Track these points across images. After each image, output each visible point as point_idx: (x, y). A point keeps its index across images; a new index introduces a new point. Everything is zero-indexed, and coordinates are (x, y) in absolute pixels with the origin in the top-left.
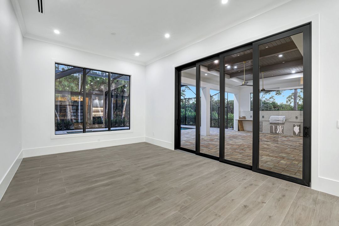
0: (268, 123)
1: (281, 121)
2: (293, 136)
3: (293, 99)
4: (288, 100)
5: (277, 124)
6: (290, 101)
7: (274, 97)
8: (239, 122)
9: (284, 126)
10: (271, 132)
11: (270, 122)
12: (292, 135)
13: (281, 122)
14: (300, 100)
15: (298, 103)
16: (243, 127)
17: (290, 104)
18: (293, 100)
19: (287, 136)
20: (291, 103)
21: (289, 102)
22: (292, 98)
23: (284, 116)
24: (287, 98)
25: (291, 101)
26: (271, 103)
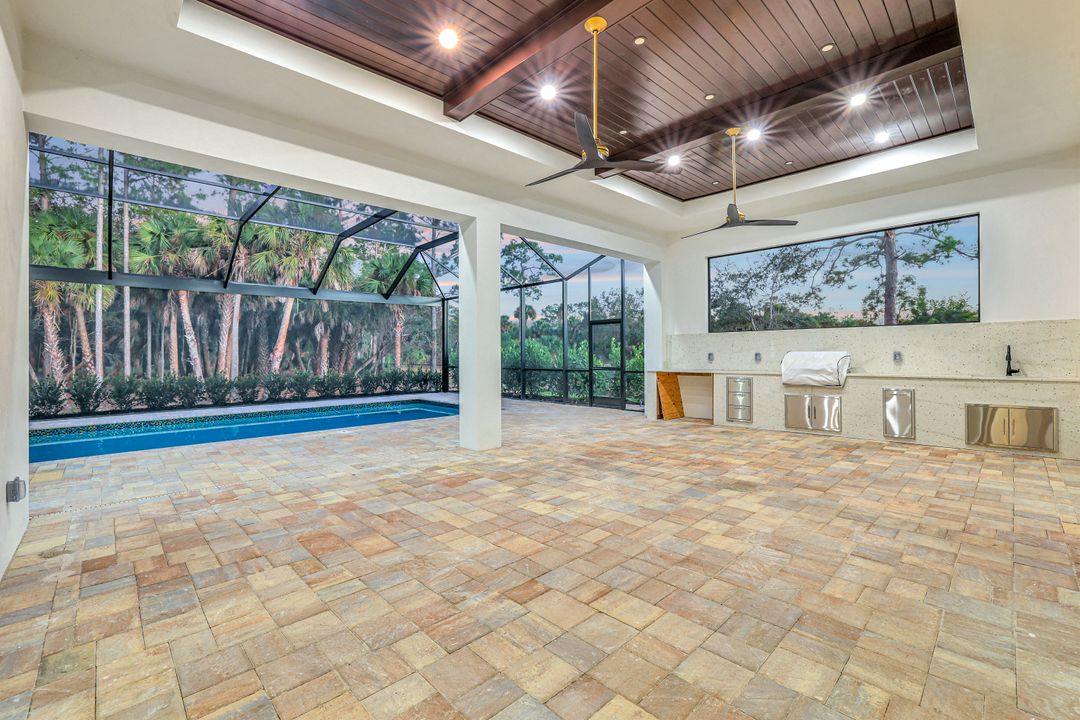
0: (775, 383)
1: (830, 374)
2: (881, 447)
3: (881, 302)
4: (868, 308)
5: (812, 386)
6: (872, 308)
7: (820, 291)
8: (663, 382)
9: (844, 397)
10: (787, 426)
11: (785, 379)
12: (880, 438)
13: (831, 379)
14: (903, 306)
15: (898, 316)
16: (677, 402)
17: (875, 319)
18: (881, 307)
19: (858, 447)
20: (876, 315)
21: (872, 313)
22: (879, 301)
23: (845, 353)
24: (865, 301)
25: (877, 309)
26: (816, 317)
